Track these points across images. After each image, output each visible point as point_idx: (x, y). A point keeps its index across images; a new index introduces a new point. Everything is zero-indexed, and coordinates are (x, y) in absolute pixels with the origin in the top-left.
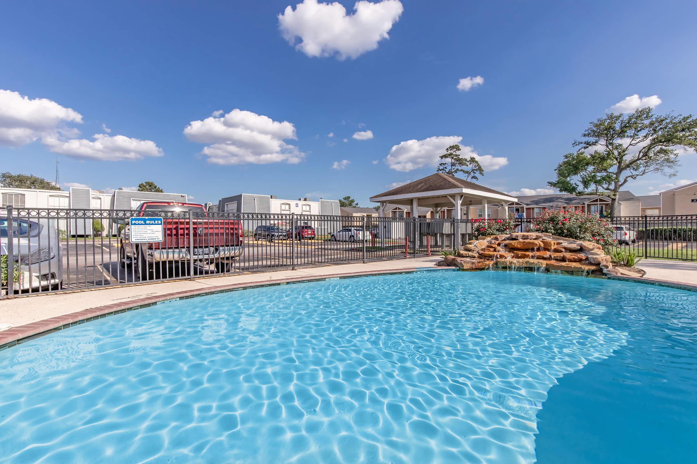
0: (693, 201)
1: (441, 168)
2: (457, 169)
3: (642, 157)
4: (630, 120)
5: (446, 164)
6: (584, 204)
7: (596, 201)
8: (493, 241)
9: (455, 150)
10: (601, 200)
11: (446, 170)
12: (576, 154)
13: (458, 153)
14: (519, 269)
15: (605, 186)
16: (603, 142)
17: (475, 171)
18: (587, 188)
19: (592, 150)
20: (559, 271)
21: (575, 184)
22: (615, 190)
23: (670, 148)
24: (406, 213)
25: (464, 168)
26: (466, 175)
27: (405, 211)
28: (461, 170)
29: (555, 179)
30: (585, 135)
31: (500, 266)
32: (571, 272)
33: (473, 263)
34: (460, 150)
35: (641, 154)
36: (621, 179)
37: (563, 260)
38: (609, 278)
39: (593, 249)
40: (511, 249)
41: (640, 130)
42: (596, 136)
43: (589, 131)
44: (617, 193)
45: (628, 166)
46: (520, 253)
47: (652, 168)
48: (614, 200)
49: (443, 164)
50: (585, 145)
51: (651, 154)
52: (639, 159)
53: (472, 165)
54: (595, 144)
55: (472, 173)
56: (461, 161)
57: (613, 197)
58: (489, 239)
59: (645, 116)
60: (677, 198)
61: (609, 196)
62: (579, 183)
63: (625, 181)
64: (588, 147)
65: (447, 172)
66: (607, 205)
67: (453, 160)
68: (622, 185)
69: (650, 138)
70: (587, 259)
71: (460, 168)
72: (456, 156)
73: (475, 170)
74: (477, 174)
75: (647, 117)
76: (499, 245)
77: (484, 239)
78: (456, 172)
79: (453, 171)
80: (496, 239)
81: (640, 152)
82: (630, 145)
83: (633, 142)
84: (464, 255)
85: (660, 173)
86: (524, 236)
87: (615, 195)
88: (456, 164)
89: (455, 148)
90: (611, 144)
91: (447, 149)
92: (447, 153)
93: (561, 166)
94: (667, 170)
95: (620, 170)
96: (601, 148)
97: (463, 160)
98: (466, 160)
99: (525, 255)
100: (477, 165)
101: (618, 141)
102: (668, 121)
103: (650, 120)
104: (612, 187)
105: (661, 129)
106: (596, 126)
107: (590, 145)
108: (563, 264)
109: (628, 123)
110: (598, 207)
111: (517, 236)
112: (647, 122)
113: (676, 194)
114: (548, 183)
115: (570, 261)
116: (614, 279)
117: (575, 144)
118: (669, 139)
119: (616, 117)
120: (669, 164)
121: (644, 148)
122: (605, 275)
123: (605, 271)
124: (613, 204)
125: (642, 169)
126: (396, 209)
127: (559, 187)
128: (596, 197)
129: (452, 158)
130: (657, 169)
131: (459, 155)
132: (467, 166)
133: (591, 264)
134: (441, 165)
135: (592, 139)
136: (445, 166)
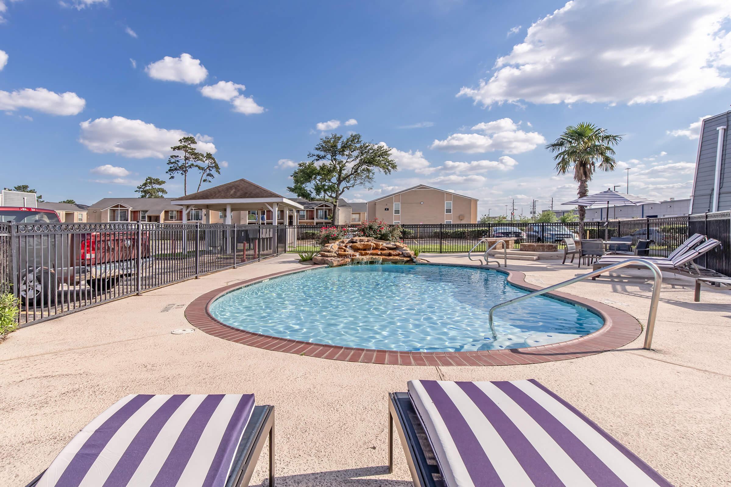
0: (385, 209)
1: (173, 160)
2: (192, 165)
3: (354, 173)
4: (347, 142)
5: (178, 156)
6: (313, 208)
7: (322, 206)
8: (341, 244)
9: (190, 142)
10: (326, 206)
11: (178, 163)
12: (308, 164)
13: (193, 146)
14: (366, 263)
15: (329, 194)
16: (329, 156)
17: (211, 169)
18: (319, 195)
19: (320, 163)
20: (390, 262)
21: (310, 191)
22: (336, 198)
23: (370, 168)
24: (131, 212)
25: (199, 163)
26: (201, 171)
27: (130, 210)
28: (197, 166)
29: (293, 186)
30: (317, 149)
31: (355, 262)
32: (395, 262)
33: (338, 261)
34: (196, 143)
35: (354, 170)
36: (341, 188)
37: (390, 255)
38: (416, 264)
39: (403, 247)
40: (356, 249)
41: (353, 151)
42: (325, 151)
43: (320, 146)
44: (338, 201)
45: (344, 179)
46: (363, 252)
47: (358, 182)
48: (335, 206)
49: (175, 156)
50: (317, 158)
51: (359, 172)
52: (352, 174)
53: (207, 161)
54: (324, 157)
55: (208, 170)
56: (197, 156)
57: (335, 203)
58: (337, 242)
59: (356, 140)
60: (377, 206)
61: (332, 203)
62: (312, 190)
63: (343, 191)
64: (318, 160)
65: (180, 165)
66: (329, 210)
67: (187, 153)
68: (341, 194)
69: (359, 158)
70: (403, 254)
71: (195, 164)
72: (192, 149)
73: (210, 167)
74: (213, 172)
75: (357, 142)
76: (346, 246)
77: (334, 243)
78: (190, 167)
79: (187, 165)
80: (343, 242)
81: (353, 168)
82: (347, 162)
83: (349, 160)
84: (329, 256)
85: (363, 186)
86: (360, 240)
87: (336, 202)
88: (190, 158)
89: (190, 140)
90: (335, 159)
91: (180, 140)
92: (180, 145)
93: (297, 173)
94: (367, 184)
95: (340, 181)
96: (327, 162)
97: (199, 155)
98: (202, 155)
99: (367, 253)
100: (213, 162)
101: (339, 157)
102: (370, 147)
103: (360, 144)
104: (334, 195)
105: (365, 152)
106: (325, 142)
107: (321, 158)
108: (391, 257)
109: (346, 144)
110: (323, 211)
111: (357, 240)
112: (358, 146)
113: (376, 204)
114: (288, 188)
115: (394, 255)
116: (419, 265)
117: (310, 155)
118: (370, 162)
119: (338, 138)
120: (368, 180)
121: (355, 165)
122: (415, 262)
123: (415, 260)
124: (334, 210)
125: (352, 182)
126: (117, 206)
127: (297, 193)
128: (323, 203)
129: (186, 151)
130: (361, 183)
131: (195, 149)
132: (204, 162)
133: (405, 256)
134: (172, 157)
135: (322, 153)
136: (177, 159)
